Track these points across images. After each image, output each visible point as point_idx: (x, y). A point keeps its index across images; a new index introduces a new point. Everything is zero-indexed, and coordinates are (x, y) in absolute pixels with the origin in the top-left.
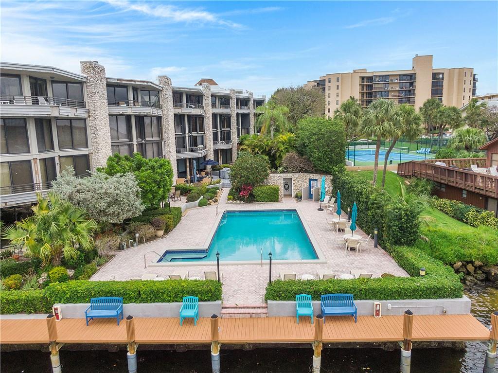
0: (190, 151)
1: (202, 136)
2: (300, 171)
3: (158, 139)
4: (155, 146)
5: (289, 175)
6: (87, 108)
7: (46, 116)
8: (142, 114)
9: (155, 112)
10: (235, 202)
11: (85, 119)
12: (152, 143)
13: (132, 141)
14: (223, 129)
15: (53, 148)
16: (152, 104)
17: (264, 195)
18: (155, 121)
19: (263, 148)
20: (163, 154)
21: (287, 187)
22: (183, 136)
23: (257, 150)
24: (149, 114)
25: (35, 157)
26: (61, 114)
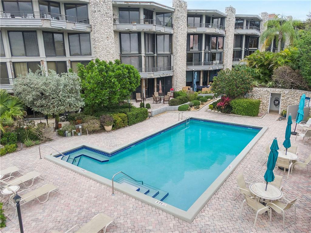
0: (204, 64)
1: (221, 53)
2: (291, 87)
3: (168, 53)
4: (166, 59)
5: (277, 91)
6: (90, 24)
7: (39, 27)
8: (145, 30)
9: (168, 30)
10: (213, 111)
11: (89, 33)
12: (163, 55)
13: (141, 54)
14: (249, 48)
15: (65, 55)
16: (165, 24)
17: (241, 108)
18: (167, 38)
19: (262, 61)
20: (172, 65)
21: (277, 102)
22: (199, 52)
23: (255, 63)
24: (151, 30)
25: (42, 59)
26: (52, 26)
